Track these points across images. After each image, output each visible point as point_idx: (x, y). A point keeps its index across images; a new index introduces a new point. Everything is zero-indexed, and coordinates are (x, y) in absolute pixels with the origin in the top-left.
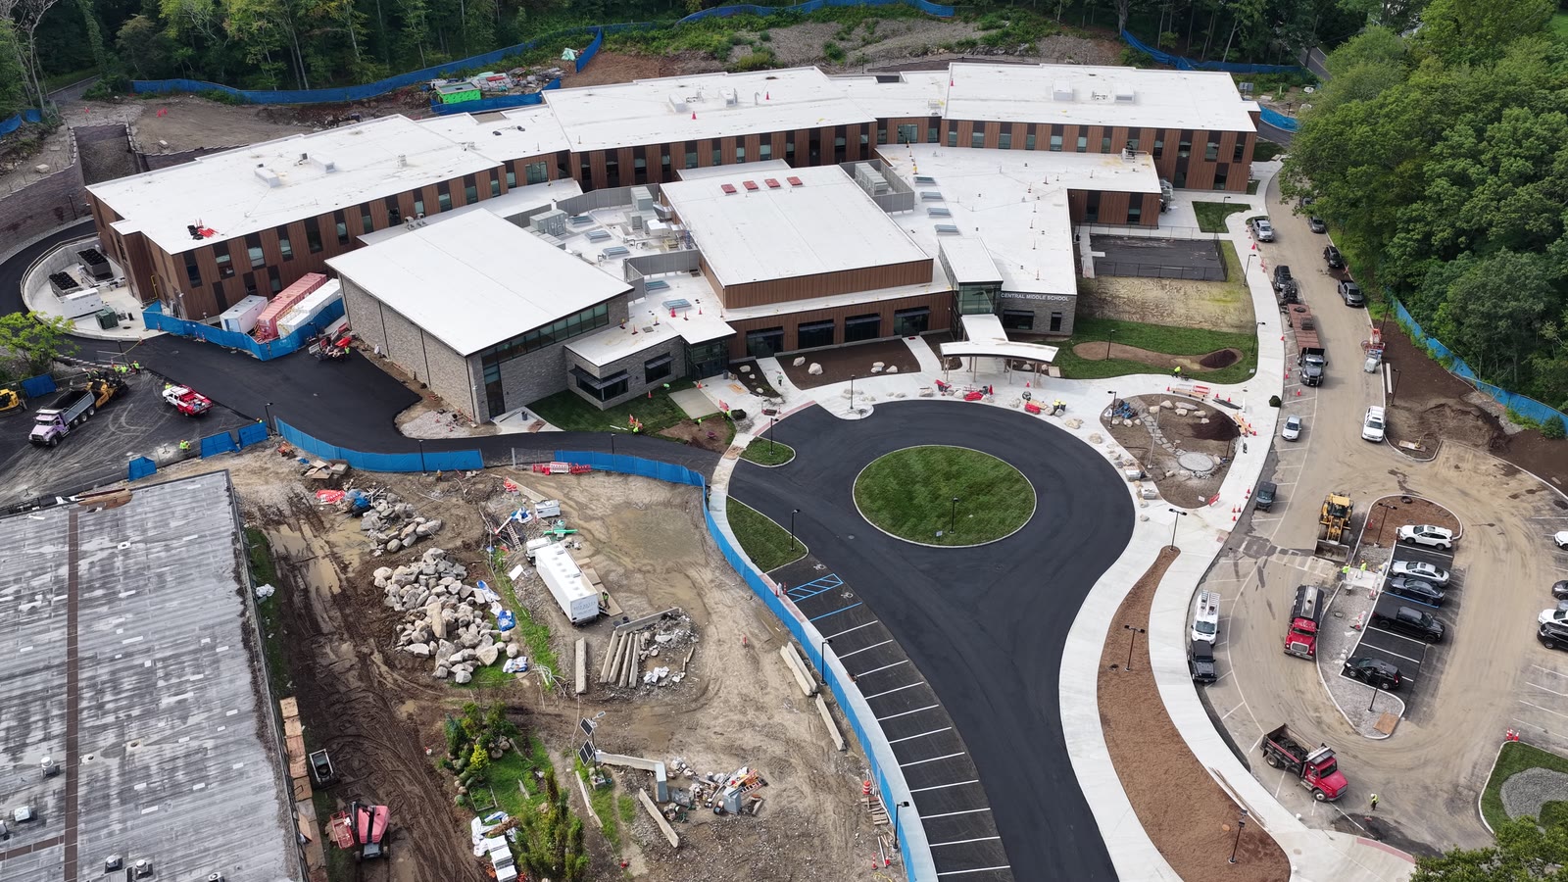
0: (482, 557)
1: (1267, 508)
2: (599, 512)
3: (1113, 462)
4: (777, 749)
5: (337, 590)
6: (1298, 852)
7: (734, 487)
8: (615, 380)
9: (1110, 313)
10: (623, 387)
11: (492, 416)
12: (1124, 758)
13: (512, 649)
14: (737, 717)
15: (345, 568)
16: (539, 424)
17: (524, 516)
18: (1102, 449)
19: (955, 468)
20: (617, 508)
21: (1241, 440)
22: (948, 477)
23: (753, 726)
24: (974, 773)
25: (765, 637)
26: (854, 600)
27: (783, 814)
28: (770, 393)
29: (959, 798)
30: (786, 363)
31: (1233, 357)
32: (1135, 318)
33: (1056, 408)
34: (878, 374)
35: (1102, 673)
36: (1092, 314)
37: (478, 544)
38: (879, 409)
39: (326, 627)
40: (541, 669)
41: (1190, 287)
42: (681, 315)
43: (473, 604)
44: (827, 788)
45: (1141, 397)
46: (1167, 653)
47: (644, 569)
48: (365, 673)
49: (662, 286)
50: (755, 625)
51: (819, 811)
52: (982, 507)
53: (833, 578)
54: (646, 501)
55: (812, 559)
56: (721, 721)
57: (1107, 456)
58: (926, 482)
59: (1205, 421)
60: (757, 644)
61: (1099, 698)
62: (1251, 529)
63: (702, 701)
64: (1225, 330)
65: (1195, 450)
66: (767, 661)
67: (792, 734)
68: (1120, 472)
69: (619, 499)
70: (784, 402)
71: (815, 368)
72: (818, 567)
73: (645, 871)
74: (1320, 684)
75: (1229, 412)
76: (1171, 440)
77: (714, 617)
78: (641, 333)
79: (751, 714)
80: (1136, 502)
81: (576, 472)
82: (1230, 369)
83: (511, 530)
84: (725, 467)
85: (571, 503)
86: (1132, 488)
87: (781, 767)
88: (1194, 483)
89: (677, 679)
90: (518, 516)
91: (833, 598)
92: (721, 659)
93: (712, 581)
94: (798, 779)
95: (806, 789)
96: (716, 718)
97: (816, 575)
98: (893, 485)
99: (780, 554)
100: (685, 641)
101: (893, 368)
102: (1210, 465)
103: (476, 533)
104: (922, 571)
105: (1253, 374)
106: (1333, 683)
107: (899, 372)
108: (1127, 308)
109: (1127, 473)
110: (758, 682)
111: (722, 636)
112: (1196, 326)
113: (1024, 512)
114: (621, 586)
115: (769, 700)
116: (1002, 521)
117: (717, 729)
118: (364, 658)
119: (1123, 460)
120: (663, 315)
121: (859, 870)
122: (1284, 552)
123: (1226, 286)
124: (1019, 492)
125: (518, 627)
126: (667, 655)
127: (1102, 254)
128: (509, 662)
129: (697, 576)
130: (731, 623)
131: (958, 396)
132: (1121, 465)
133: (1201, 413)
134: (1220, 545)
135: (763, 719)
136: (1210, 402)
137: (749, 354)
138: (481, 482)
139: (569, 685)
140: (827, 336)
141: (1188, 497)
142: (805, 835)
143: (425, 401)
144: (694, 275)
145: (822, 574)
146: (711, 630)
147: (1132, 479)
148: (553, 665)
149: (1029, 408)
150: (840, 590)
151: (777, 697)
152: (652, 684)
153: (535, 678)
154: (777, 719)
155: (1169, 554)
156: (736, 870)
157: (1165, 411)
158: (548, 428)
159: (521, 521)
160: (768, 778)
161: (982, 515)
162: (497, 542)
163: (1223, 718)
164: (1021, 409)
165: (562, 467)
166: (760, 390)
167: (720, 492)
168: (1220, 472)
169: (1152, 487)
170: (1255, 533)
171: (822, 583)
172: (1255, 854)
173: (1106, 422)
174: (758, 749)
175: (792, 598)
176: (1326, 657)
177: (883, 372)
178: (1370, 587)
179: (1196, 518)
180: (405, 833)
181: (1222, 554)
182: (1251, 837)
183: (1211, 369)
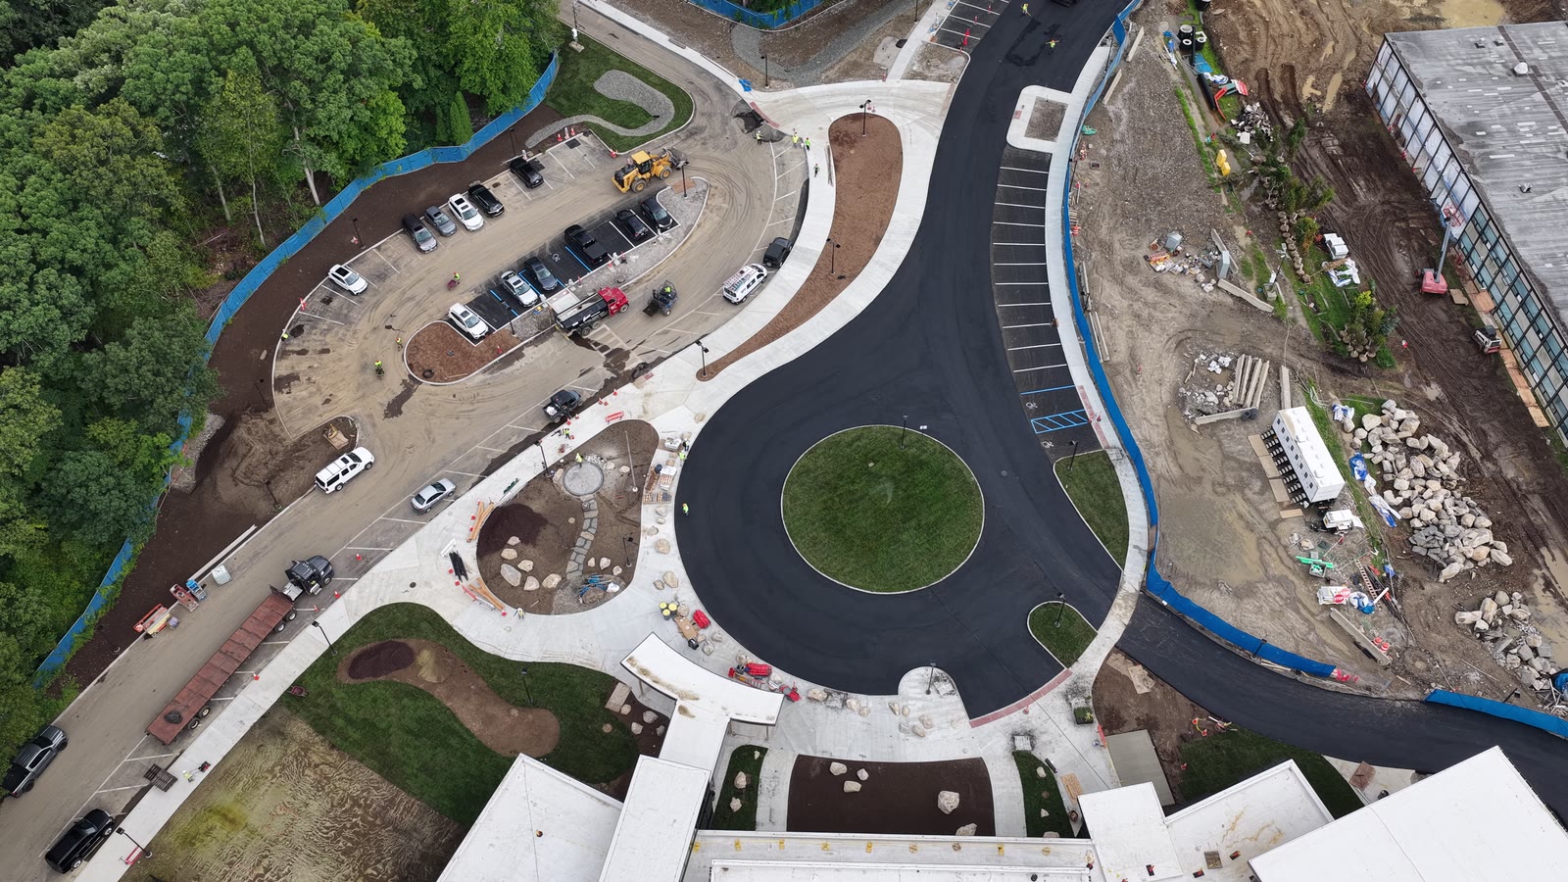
0: (1398, 562)
3: (672, 503)
4: (1131, 280)
5: (1544, 551)
12: (883, 213)
14: (1157, 314)
15: (1548, 585)
18: (668, 531)
23: (1146, 304)
24: (994, 228)
25: (1120, 378)
26: (1027, 398)
27: (1137, 234)
31: (358, 664)
33: (669, 617)
34: (862, 766)
35: (853, 277)
38: (891, 688)
40: (1320, 404)
43: (1394, 493)
44: (1101, 243)
45: (548, 612)
46: (794, 274)
47: (1224, 490)
48: (1482, 435)
50: (1125, 394)
51: (1112, 230)
53: (1039, 428)
54: (1216, 596)
55: (1051, 456)
56: (1170, 315)
57: (670, 518)
60: (1127, 373)
61: (870, 258)
62: (607, 382)
63: (1182, 336)
65: (568, 498)
66: (1122, 358)
67: (1117, 288)
69: (1249, 604)
70: (1013, 739)
71: (949, 800)
72: (1049, 445)
73: (1235, 227)
74: (698, 226)
75: (471, 551)
77: (1161, 411)
79: (1145, 313)
83: (1371, 588)
85: (1304, 612)
87: (1131, 266)
88: (610, 452)
89: (1203, 357)
90: (1365, 604)
91: (1046, 407)
92: (1162, 366)
93: (1157, 454)
94: (1121, 254)
95: (1117, 245)
96: (1173, 318)
97: (1055, 437)
100: (1191, 393)
101: (837, 769)
103: (1412, 596)
107: (830, 761)
110: (1133, 338)
111: (1157, 388)
114: (1249, 470)
115: (1128, 321)
117: (1173, 309)
118: (1487, 456)
119: (658, 505)
121: (1097, 188)
125: (1346, 457)
126: (1209, 380)
128: (1350, 415)
129: (1171, 465)
130: (1148, 400)
131: (778, 675)
133: (504, 557)
134: (654, 371)
135: (1136, 306)
136: (474, 576)
139: (1295, 379)
142: (1125, 216)
145: (1047, 437)
146: (1166, 397)
148: (1311, 403)
149: (702, 626)
150: (1037, 413)
151: (1121, 322)
152: (1224, 356)
153: (1325, 398)
154: (1125, 303)
156: (1175, 211)
157: (543, 573)
159: (1360, 598)
160: (1143, 262)
162: (1384, 581)
163: (792, 219)
164: (714, 628)
169: (659, 456)
170: (609, 375)
171: (1051, 425)
172: (847, 135)
173: (626, 579)
174: (1144, 285)
175: (1084, 414)
176: (674, 243)
177: (853, 767)
178: (571, 295)
179: (648, 408)
180: (1409, 288)
181: (660, 360)
182: (841, 144)
183: (412, 643)
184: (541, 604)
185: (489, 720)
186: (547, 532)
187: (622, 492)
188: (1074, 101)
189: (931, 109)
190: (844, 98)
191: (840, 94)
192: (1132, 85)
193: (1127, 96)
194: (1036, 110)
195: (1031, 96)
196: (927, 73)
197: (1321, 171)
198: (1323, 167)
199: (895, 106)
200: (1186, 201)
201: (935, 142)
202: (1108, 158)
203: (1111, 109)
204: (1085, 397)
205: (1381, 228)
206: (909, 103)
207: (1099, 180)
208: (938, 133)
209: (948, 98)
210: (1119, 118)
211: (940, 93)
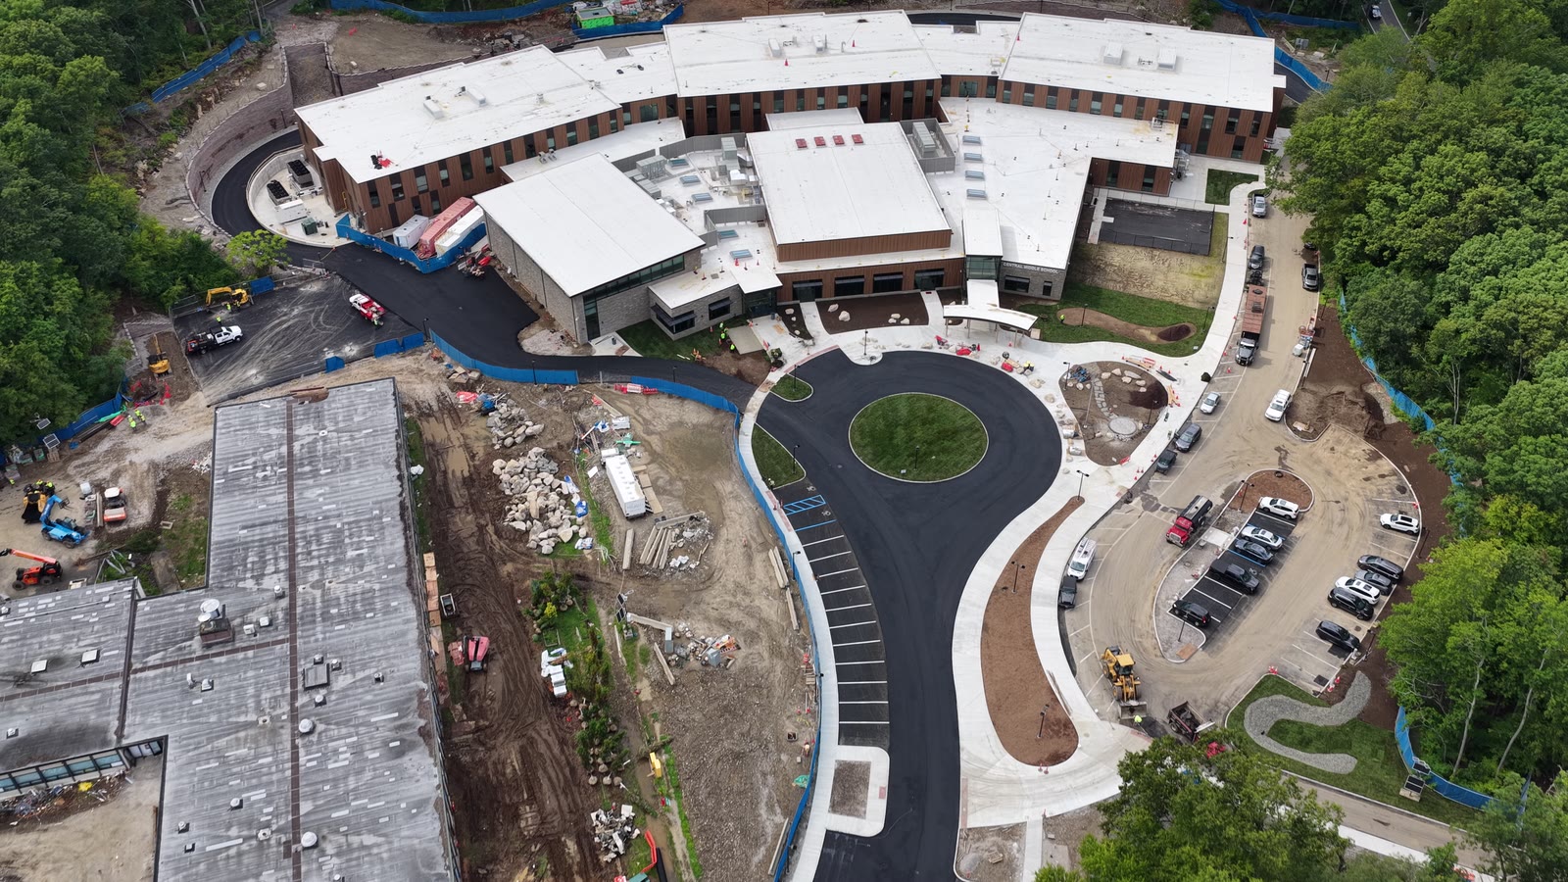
0: (571, 456)
1: (1164, 472)
2: (659, 428)
3: (1057, 421)
4: (752, 624)
5: (466, 474)
6: (1087, 735)
7: (761, 417)
8: (685, 318)
9: (1098, 281)
10: (691, 323)
11: (590, 339)
12: (990, 657)
13: (583, 532)
14: (729, 598)
15: (473, 457)
16: (624, 349)
17: (603, 427)
18: (1052, 408)
19: (932, 415)
20: (672, 426)
21: (1167, 409)
22: (925, 422)
24: (883, 655)
25: (760, 540)
26: (830, 518)
27: (746, 670)
28: (806, 335)
29: (868, 672)
30: (822, 308)
31: (1187, 330)
32: (1119, 287)
33: (1026, 369)
34: (893, 324)
35: (995, 592)
36: (1082, 281)
37: (569, 446)
38: (886, 355)
39: (458, 502)
40: (601, 549)
41: (1175, 259)
42: (742, 264)
43: (560, 494)
44: (780, 655)
45: (1099, 363)
46: (1046, 583)
47: (684, 478)
48: (481, 541)
49: (732, 234)
50: (755, 530)
51: (771, 670)
52: (944, 450)
53: (819, 499)
54: (695, 422)
55: (807, 482)
56: (718, 600)
57: (1054, 415)
58: (907, 425)
59: (1143, 390)
60: (754, 546)
61: (987, 611)
62: (1147, 487)
63: (708, 583)
64: (1191, 304)
65: (1126, 415)
66: (758, 559)
67: (764, 615)
68: (1059, 428)
69: (675, 419)
70: (814, 343)
71: (844, 315)
72: (810, 489)
73: (650, 698)
74: (1151, 617)
75: (1165, 383)
76: (1109, 405)
77: (728, 522)
78: (709, 279)
79: (739, 597)
80: (1064, 455)
81: (646, 394)
82: (1181, 344)
83: (593, 437)
84: (759, 397)
85: (640, 419)
86: (1065, 444)
87: (752, 637)
88: (1116, 444)
89: (693, 566)
90: (599, 427)
91: (816, 515)
92: (726, 554)
93: (731, 493)
94: (762, 647)
95: (766, 655)
96: (715, 597)
97: (808, 494)
98: (881, 425)
99: (784, 476)
100: (704, 538)
101: (907, 321)
102: (1132, 429)
103: (568, 437)
104: (886, 500)
105: (1196, 351)
106: (1161, 617)
107: (911, 324)
108: (1115, 277)
109: (1065, 431)
110: (749, 574)
111: (730, 537)
112: (1167, 299)
113: (975, 458)
114: (665, 490)
115: (754, 588)
116: (956, 465)
117: (715, 606)
118: (481, 528)
119: (1065, 420)
120: (728, 263)
121: (788, 714)
122: (1165, 509)
123: (1207, 261)
124: (976, 440)
125: (589, 515)
126: (689, 548)
127: (1111, 220)
128: (580, 541)
129: (721, 488)
130: (738, 527)
131: (951, 351)
132: (1062, 423)
133: (1142, 383)
134: (1117, 499)
135: (747, 601)
136: (1153, 373)
137: (795, 298)
138: (576, 396)
139: (619, 563)
140: (859, 288)
141: (1106, 455)
142: (758, 686)
143: (541, 320)
144: (760, 226)
145: (812, 494)
146: (724, 532)
147: (1067, 437)
148: (610, 546)
149: (1005, 366)
150: (822, 509)
151: (760, 586)
152: (675, 568)
153: (596, 554)
154: (757, 602)
155: (1076, 502)
156: (709, 704)
157: (1114, 379)
158: (631, 352)
159: (601, 431)
160: (741, 645)
161: (943, 458)
162: (582, 445)
163: (1071, 635)
164: (998, 367)
165: (634, 388)
166: (797, 332)
167: (749, 422)
168: (1138, 437)
169: (1080, 445)
170: (1148, 492)
171: (810, 502)
172: (1057, 733)
173: (1063, 384)
174: (739, 623)
175: (786, 512)
176: (1163, 597)
177: (898, 323)
178: (1220, 544)
179: (1106, 475)
180: (498, 656)
181: (1116, 506)
182: (1058, 722)
183: (1165, 342)
184: (1104, 366)
185: (1099, 319)
186: (1127, 398)
187: (1092, 424)
188: (823, 820)
189: (980, 786)
190: (1080, 782)
191: (1085, 787)
192: (756, 859)
193: (762, 839)
194: (864, 804)
195: (870, 822)
196: (999, 840)
197: (550, 779)
198: (546, 786)
199: (1019, 782)
200: (698, 716)
201: (962, 743)
202: (780, 750)
203: (779, 818)
204: (786, 524)
205: (504, 717)
206: (1005, 790)
207: (787, 722)
208: (963, 756)
209: (966, 806)
210: (771, 809)
211: (977, 813)
